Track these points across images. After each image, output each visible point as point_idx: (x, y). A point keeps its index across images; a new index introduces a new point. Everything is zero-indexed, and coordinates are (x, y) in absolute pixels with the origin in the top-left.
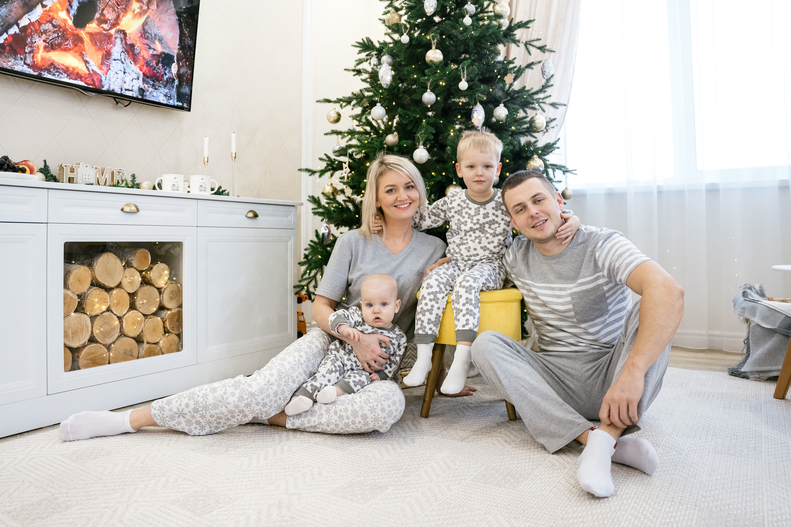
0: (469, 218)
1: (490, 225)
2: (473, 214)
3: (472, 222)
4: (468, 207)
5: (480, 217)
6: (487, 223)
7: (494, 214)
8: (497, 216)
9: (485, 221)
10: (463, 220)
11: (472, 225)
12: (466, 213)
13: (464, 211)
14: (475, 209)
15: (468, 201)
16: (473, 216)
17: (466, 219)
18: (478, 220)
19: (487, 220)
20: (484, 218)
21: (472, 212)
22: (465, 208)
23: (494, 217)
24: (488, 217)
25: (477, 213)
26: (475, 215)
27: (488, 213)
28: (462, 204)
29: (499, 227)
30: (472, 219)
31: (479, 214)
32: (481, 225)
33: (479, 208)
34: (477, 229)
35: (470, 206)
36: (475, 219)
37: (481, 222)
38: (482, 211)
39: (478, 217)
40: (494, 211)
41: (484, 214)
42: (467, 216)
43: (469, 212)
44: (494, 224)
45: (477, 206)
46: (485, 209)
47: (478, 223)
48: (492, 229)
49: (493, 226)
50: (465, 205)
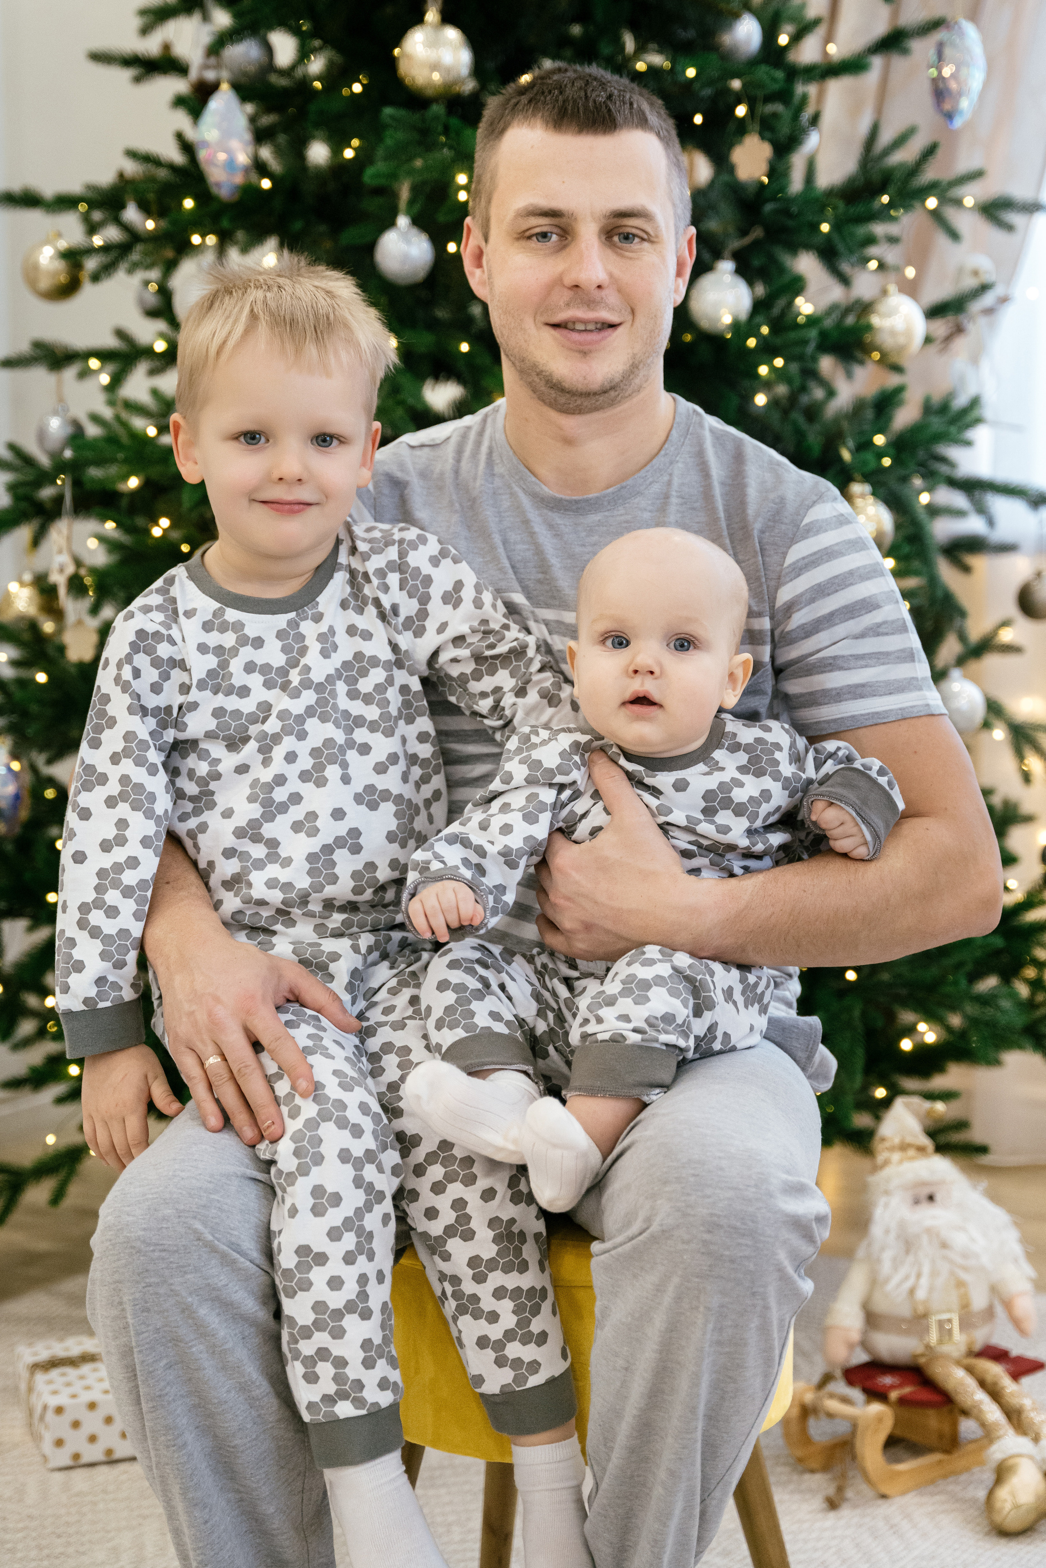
1: (352, 681)
2: (278, 659)
4: (243, 641)
7: (352, 630)
8: (367, 636)
14: (281, 635)
15: (232, 615)
28: (213, 639)
35: (251, 631)
39: (304, 665)
40: (352, 617)
43: (260, 658)
44: (364, 673)
45: (282, 620)
46: (318, 618)
47: (305, 686)
48: (368, 699)
49: (365, 685)
50: (229, 639)
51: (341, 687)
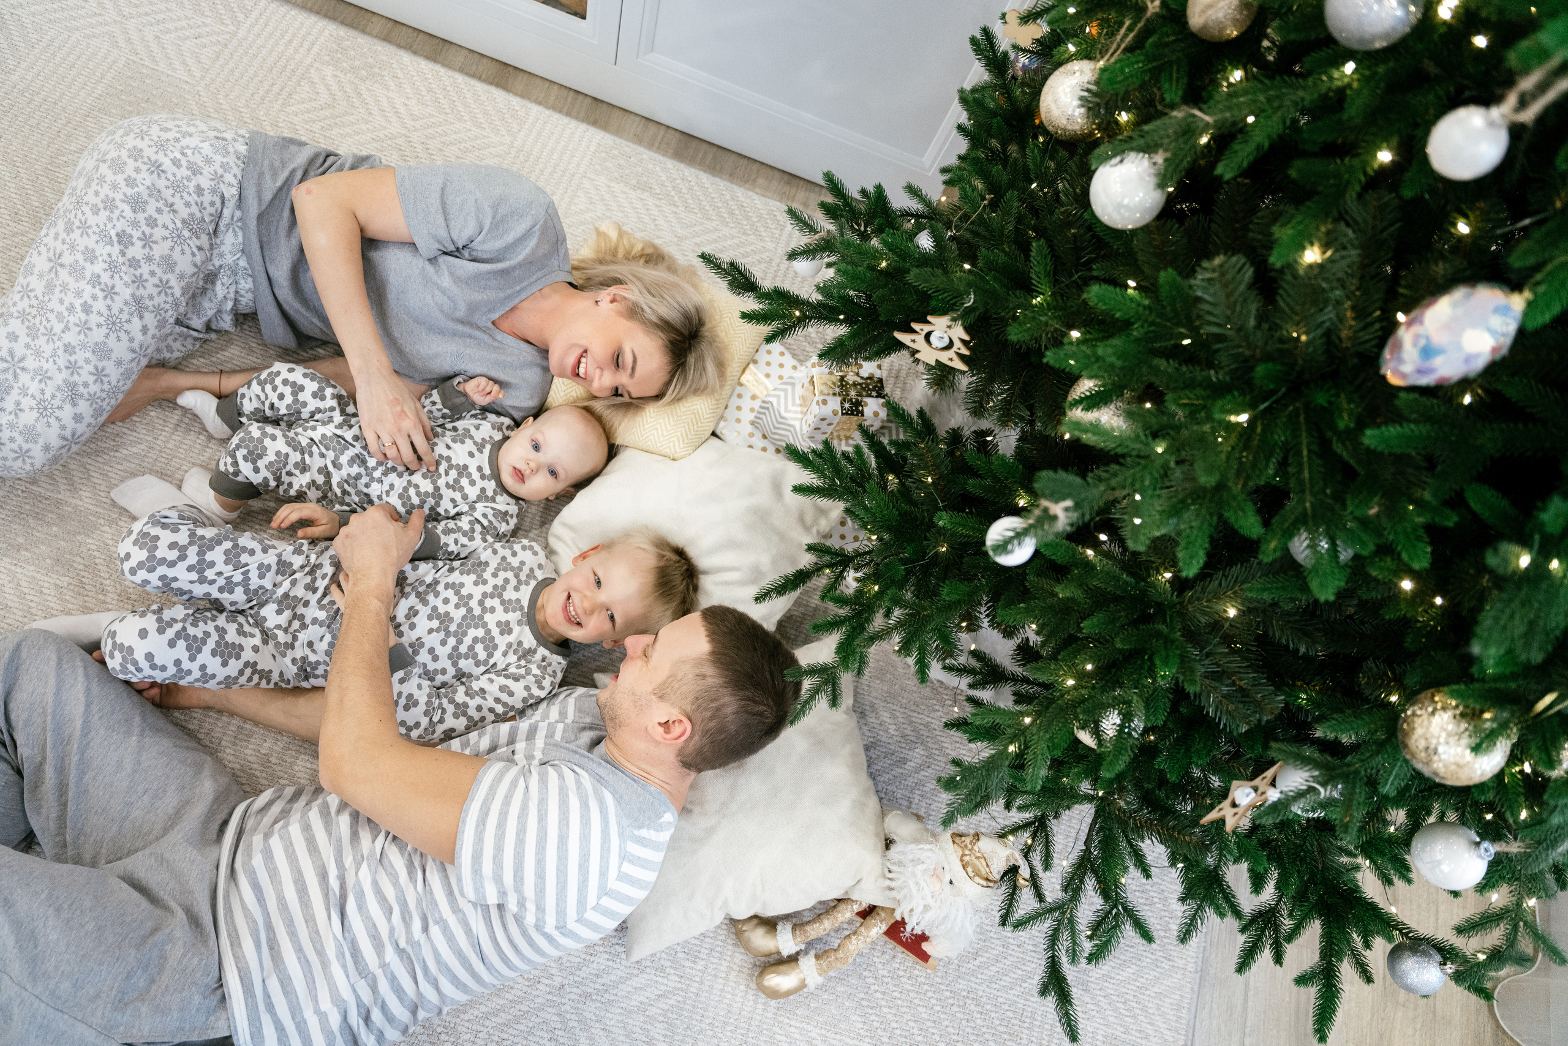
0: (495, 587)
2: (507, 596)
3: (485, 595)
5: (500, 615)
6: (488, 632)
8: (505, 654)
9: (492, 626)
10: (487, 575)
11: (477, 596)
12: (507, 581)
13: (510, 575)
14: (518, 601)
16: (500, 596)
17: (492, 582)
18: (492, 610)
19: (495, 632)
20: (499, 624)
21: (510, 594)
22: (517, 576)
23: (502, 648)
24: (502, 633)
25: (507, 606)
26: (503, 602)
27: (510, 632)
29: (478, 664)
30: (492, 596)
31: (506, 611)
32: (481, 617)
33: (521, 608)
34: (470, 610)
35: (523, 587)
36: (495, 602)
37: (488, 617)
38: (513, 617)
39: (500, 609)
41: (508, 623)
42: (499, 581)
43: (510, 587)
44: (486, 649)
45: (525, 604)
46: (519, 623)
47: (484, 610)
48: (471, 648)
49: (479, 648)
50: (523, 577)
51: (480, 633)
